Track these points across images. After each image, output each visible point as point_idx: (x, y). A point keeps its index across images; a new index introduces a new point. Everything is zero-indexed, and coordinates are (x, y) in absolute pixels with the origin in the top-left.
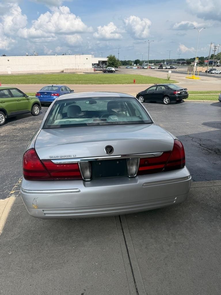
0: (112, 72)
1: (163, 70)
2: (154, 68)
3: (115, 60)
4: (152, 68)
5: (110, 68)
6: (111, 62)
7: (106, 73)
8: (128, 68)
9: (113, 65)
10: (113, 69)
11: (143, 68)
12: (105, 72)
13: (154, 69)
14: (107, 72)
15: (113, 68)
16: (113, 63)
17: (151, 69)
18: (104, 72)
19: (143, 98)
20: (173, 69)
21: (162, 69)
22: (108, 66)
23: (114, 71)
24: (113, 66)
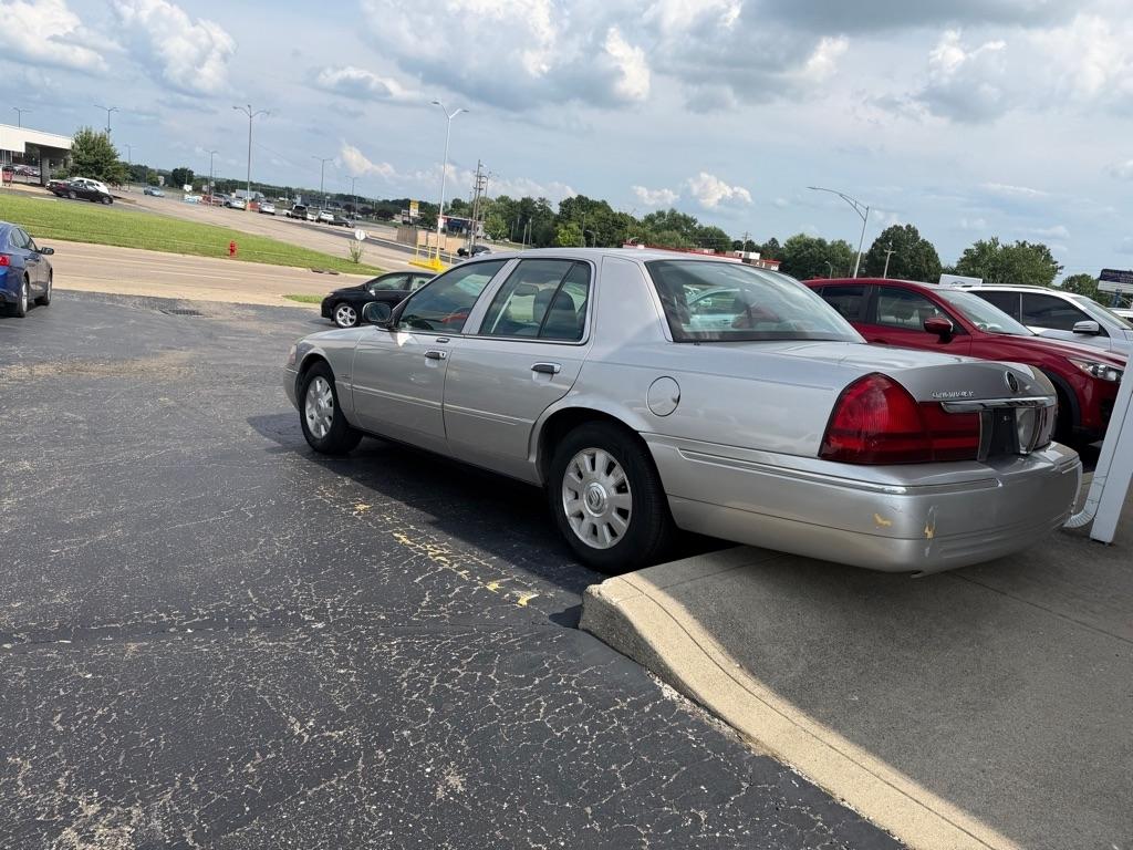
0: (96, 197)
1: (308, 222)
2: (272, 210)
3: (108, 155)
4: (266, 209)
5: (86, 180)
6: (91, 159)
7: (69, 198)
8: (156, 193)
9: (99, 171)
10: (103, 188)
11: (228, 205)
12: (61, 192)
13: (273, 214)
14: (73, 196)
15: (100, 184)
16: (97, 162)
17: (262, 212)
18: (59, 195)
19: (352, 313)
20: (341, 224)
21: (305, 219)
22: (74, 172)
23: (106, 196)
24: (101, 177)
